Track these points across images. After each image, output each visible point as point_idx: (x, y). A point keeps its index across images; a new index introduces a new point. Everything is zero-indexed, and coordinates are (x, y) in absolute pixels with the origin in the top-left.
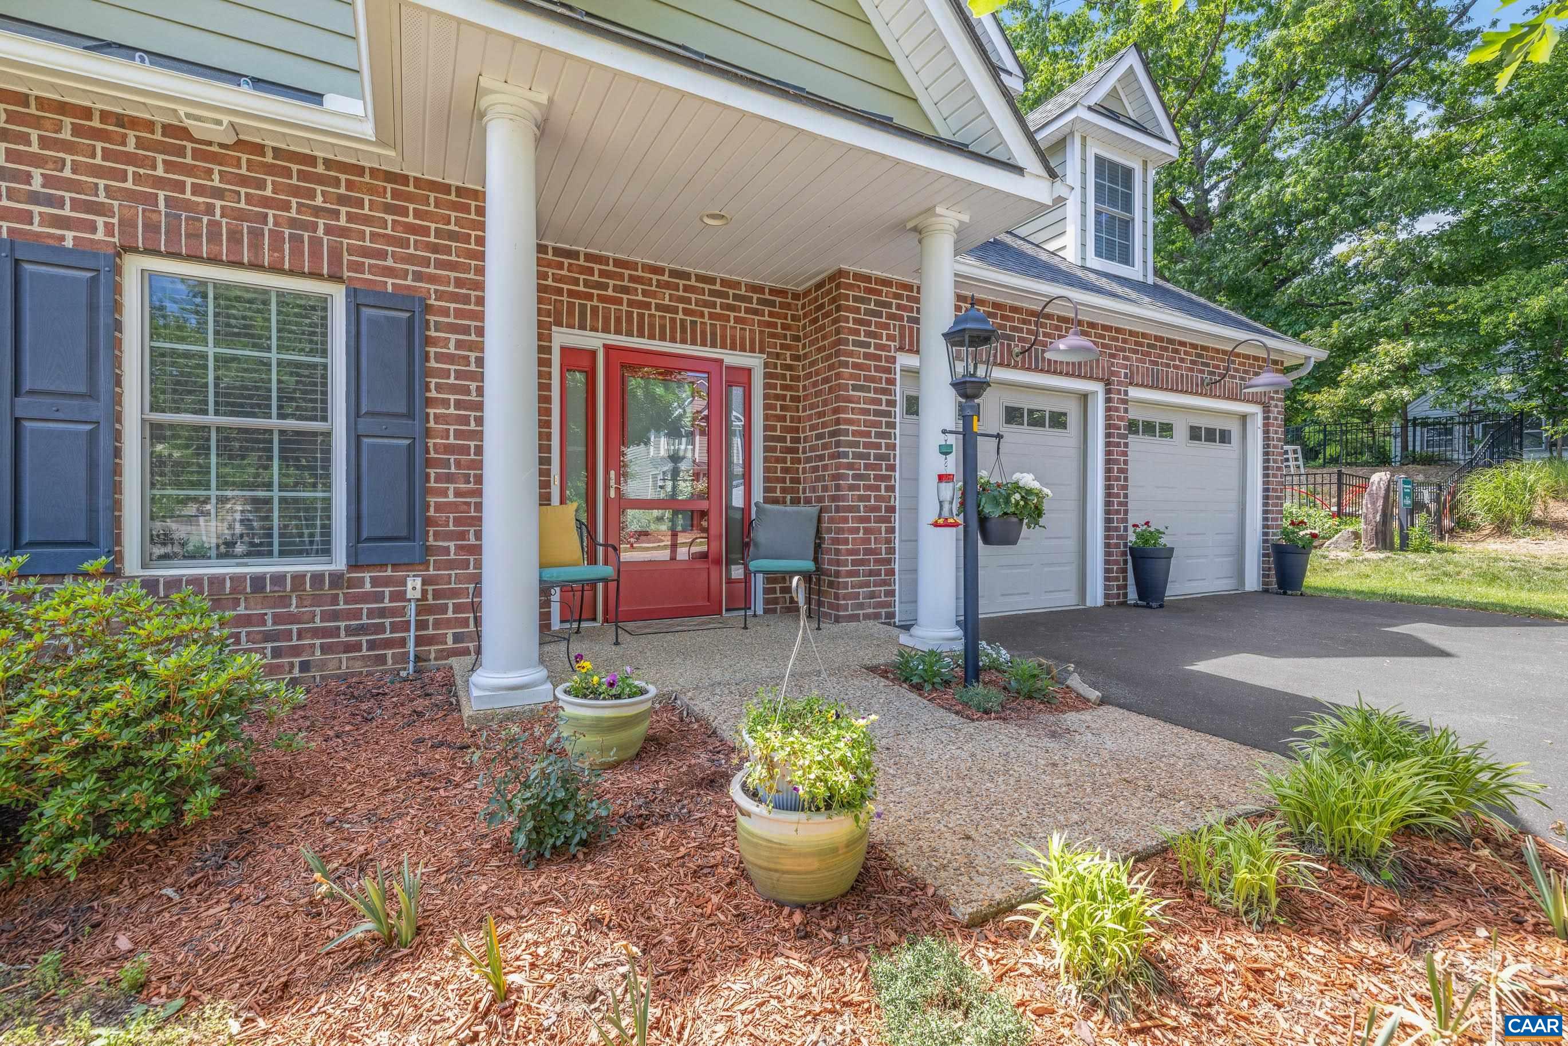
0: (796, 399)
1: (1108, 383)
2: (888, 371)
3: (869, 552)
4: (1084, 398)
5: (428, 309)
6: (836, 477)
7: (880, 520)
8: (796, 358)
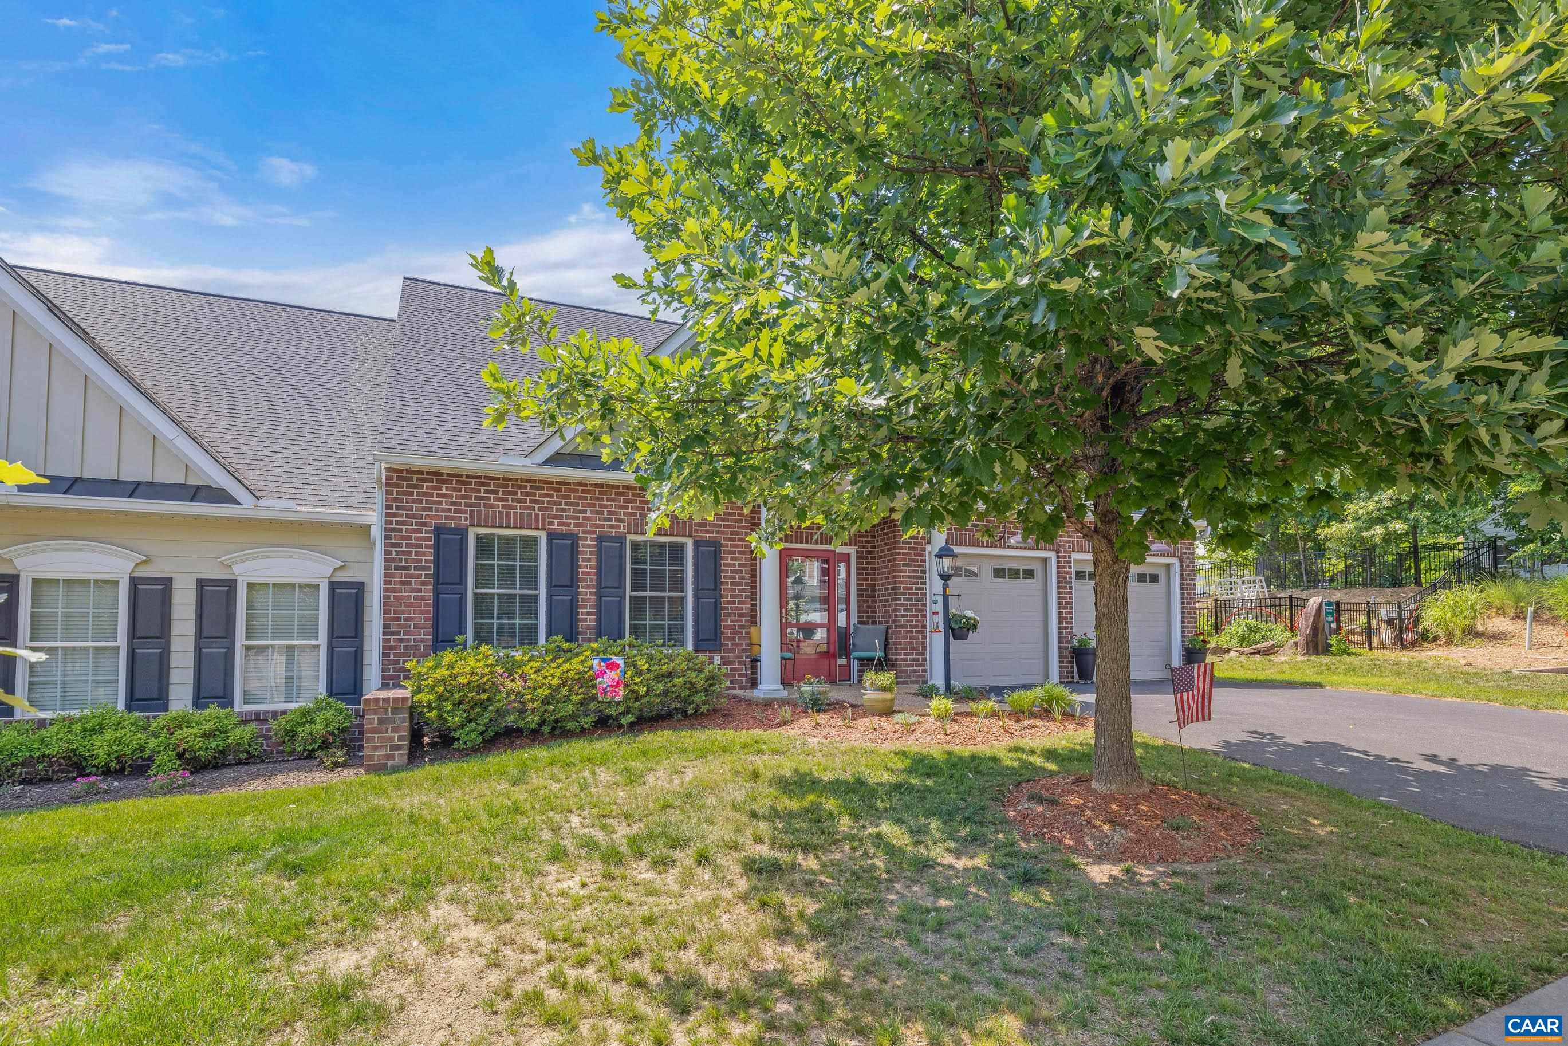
0: (873, 569)
1: (1058, 552)
2: (921, 555)
3: (912, 649)
4: (1045, 561)
5: (721, 545)
6: (895, 611)
7: (918, 632)
8: (874, 547)
